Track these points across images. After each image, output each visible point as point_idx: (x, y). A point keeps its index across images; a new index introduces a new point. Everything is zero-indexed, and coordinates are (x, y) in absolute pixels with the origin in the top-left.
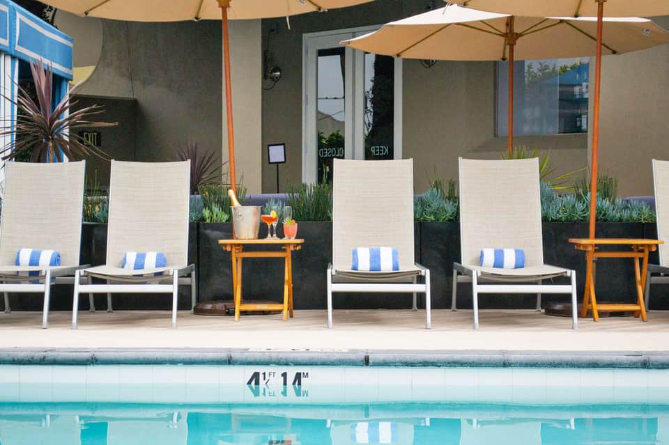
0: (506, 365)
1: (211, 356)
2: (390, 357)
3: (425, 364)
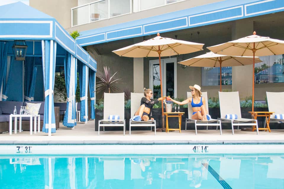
0: (258, 144)
1: (184, 142)
2: (229, 142)
3: (238, 144)
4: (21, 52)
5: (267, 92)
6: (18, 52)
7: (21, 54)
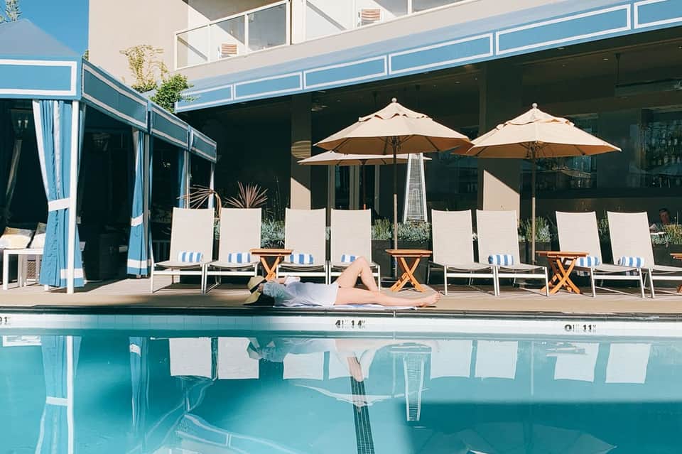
4: (26, 121)
5: (557, 212)
6: (20, 122)
7: (26, 126)
